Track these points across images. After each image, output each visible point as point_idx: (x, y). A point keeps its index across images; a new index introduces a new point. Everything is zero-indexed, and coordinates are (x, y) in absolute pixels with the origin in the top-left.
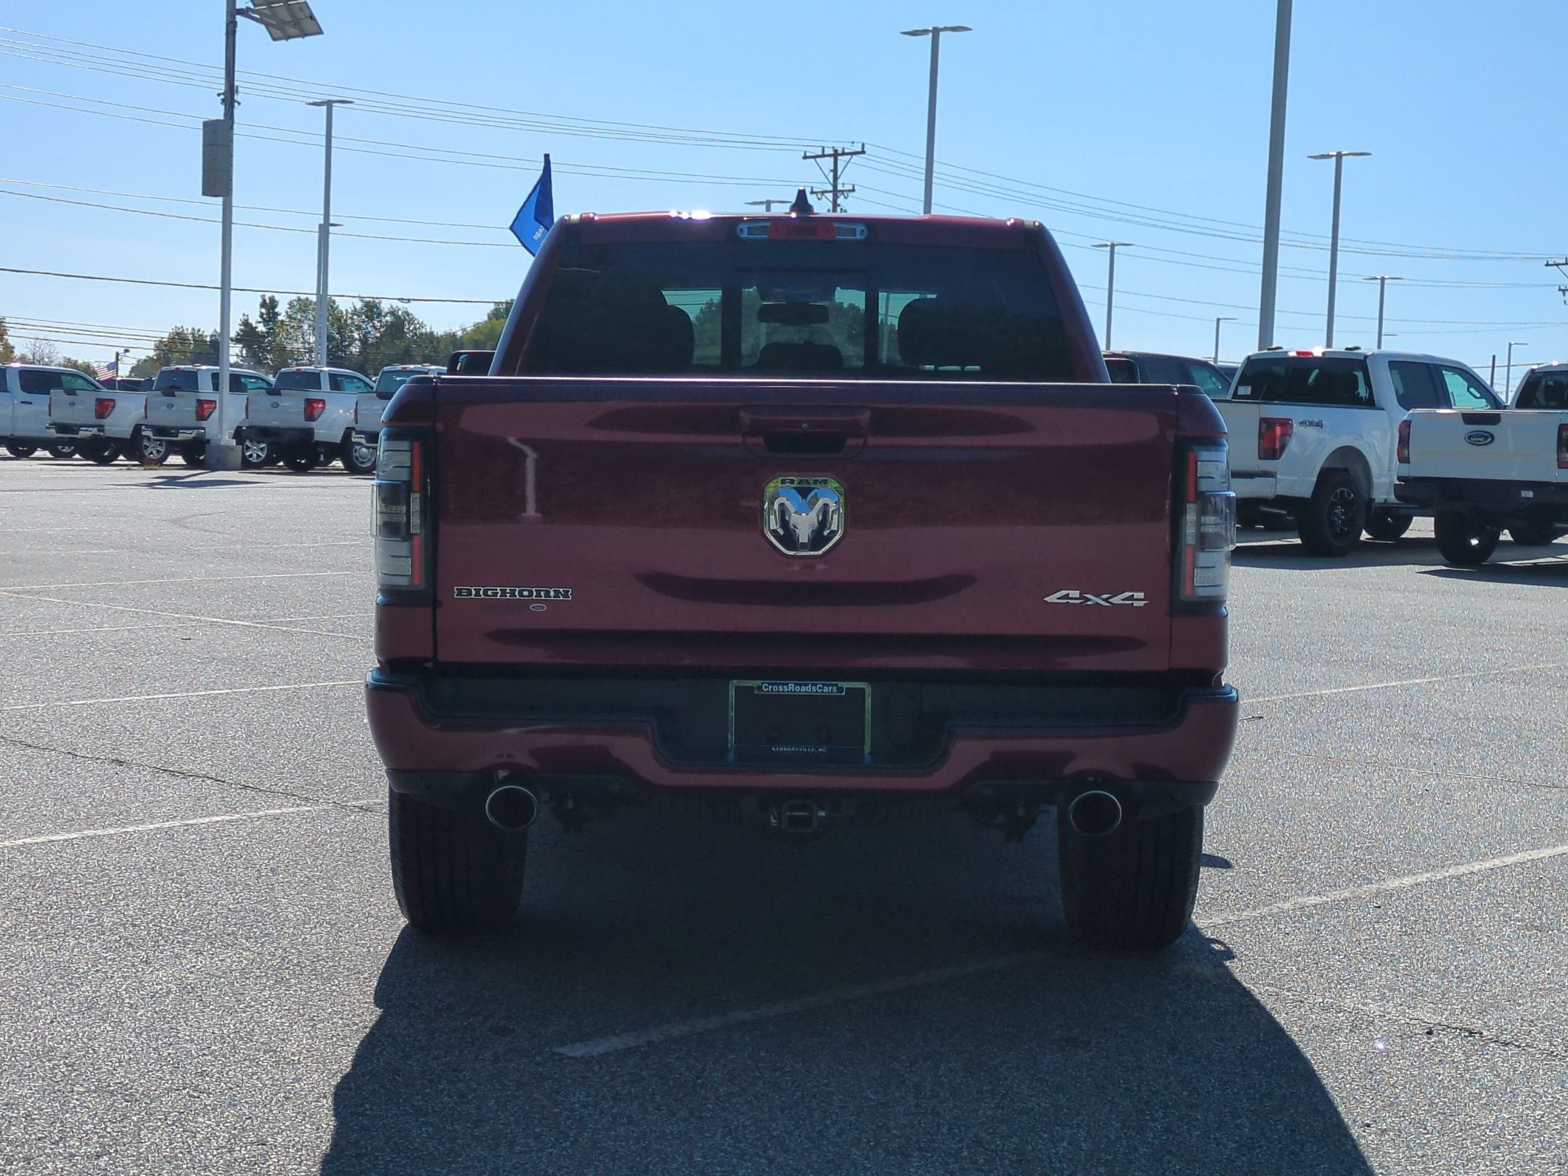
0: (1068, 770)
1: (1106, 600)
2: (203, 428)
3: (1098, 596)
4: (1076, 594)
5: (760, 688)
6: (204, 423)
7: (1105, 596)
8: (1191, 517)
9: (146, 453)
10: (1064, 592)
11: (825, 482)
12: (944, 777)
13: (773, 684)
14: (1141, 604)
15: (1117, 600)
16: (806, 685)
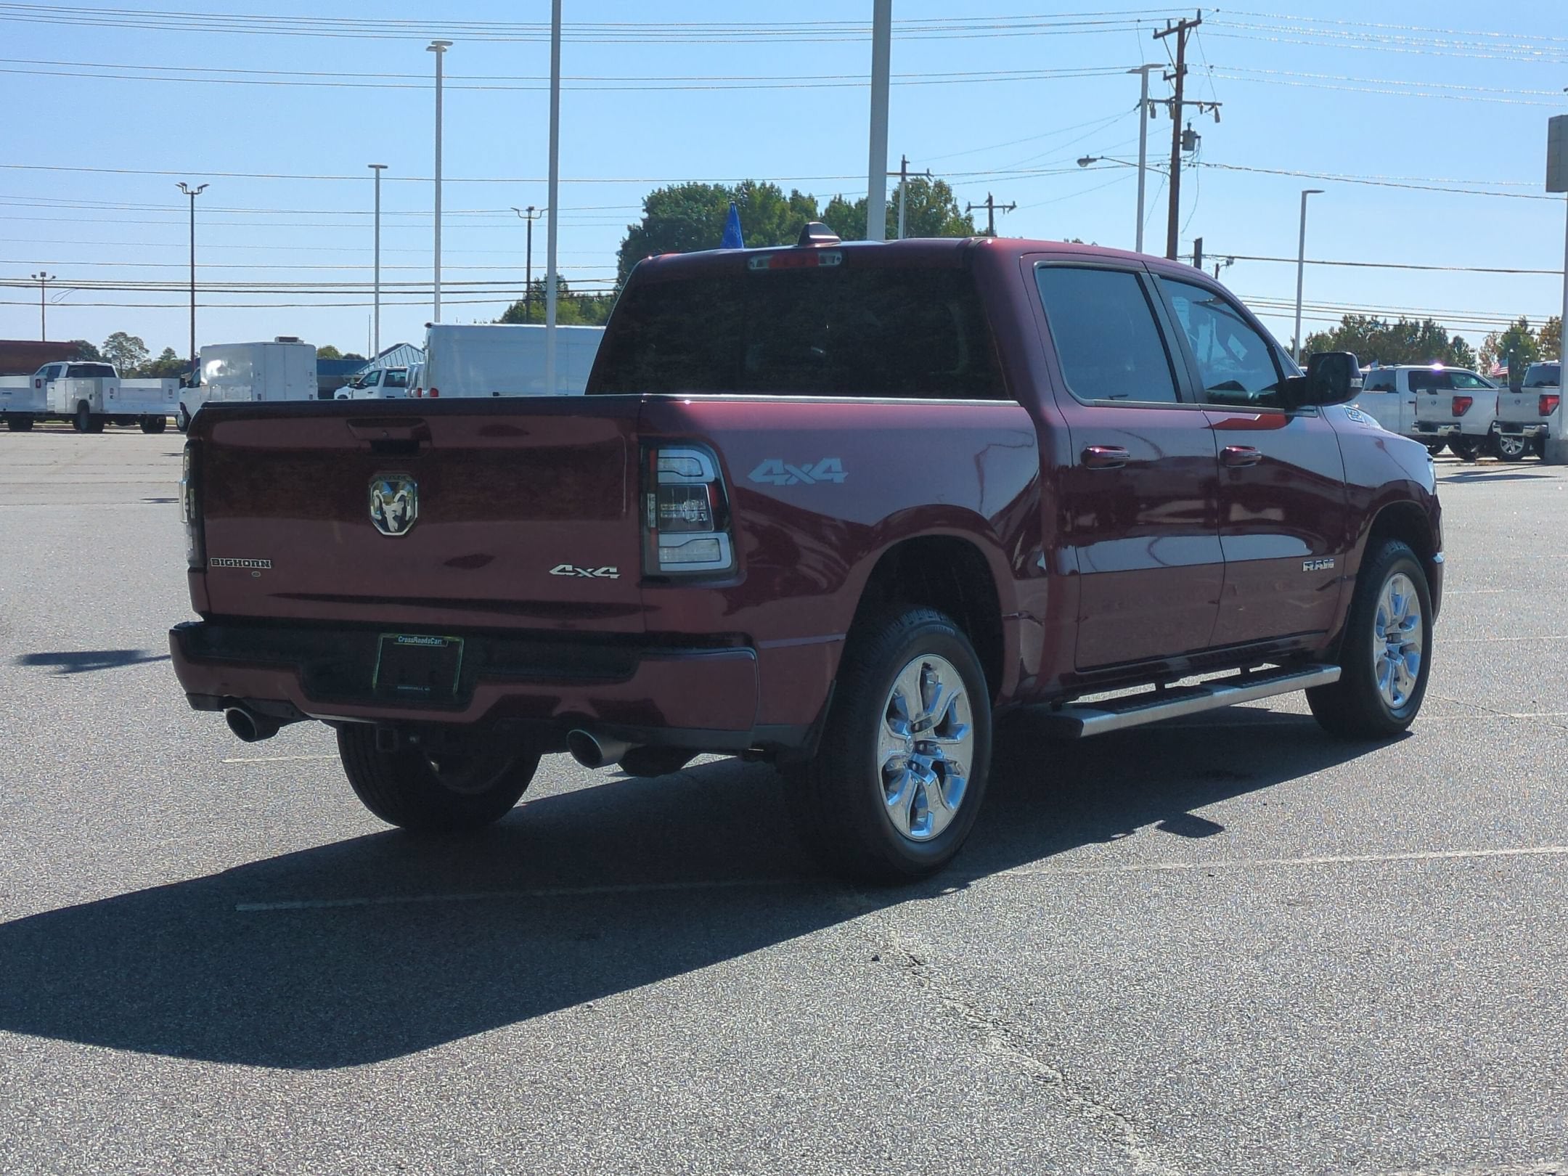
0: (557, 711)
1: (591, 573)
2: (1547, 424)
3: (585, 570)
4: (569, 568)
5: (396, 640)
6: (1547, 418)
7: (590, 570)
8: (651, 505)
9: (1504, 449)
10: (561, 567)
11: (404, 477)
12: (472, 714)
13: (405, 637)
14: (616, 576)
15: (598, 573)
16: (425, 638)
